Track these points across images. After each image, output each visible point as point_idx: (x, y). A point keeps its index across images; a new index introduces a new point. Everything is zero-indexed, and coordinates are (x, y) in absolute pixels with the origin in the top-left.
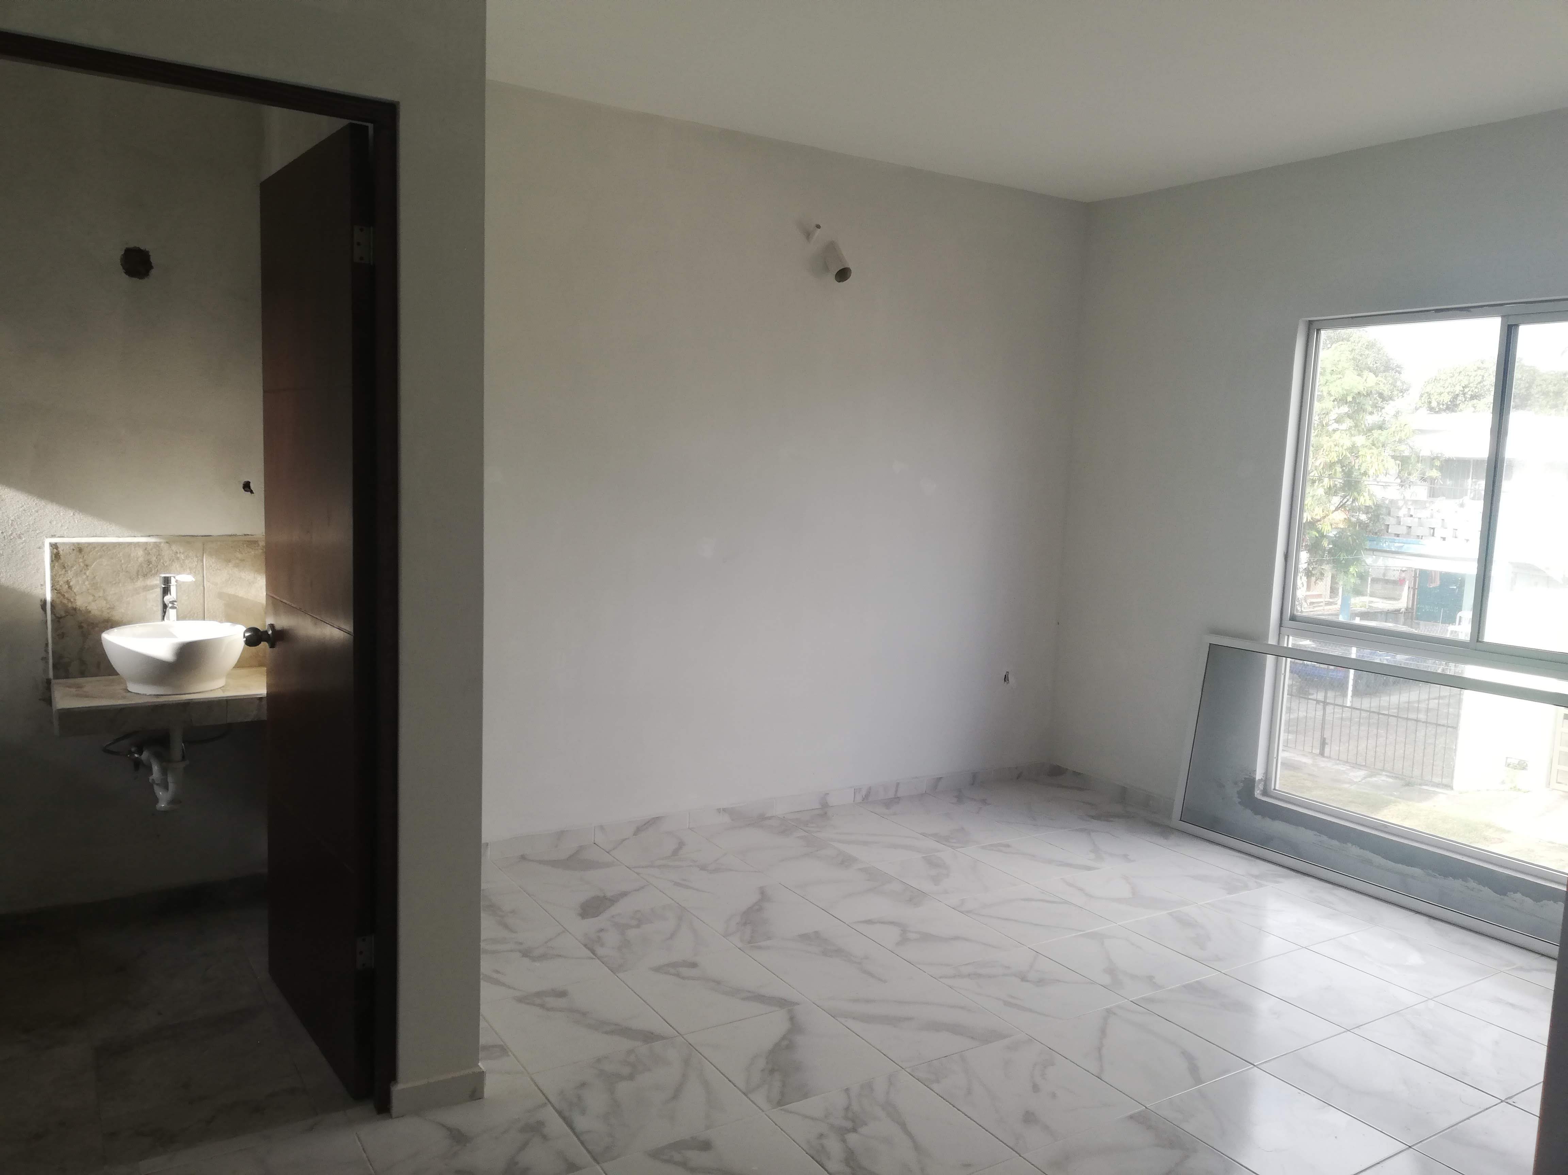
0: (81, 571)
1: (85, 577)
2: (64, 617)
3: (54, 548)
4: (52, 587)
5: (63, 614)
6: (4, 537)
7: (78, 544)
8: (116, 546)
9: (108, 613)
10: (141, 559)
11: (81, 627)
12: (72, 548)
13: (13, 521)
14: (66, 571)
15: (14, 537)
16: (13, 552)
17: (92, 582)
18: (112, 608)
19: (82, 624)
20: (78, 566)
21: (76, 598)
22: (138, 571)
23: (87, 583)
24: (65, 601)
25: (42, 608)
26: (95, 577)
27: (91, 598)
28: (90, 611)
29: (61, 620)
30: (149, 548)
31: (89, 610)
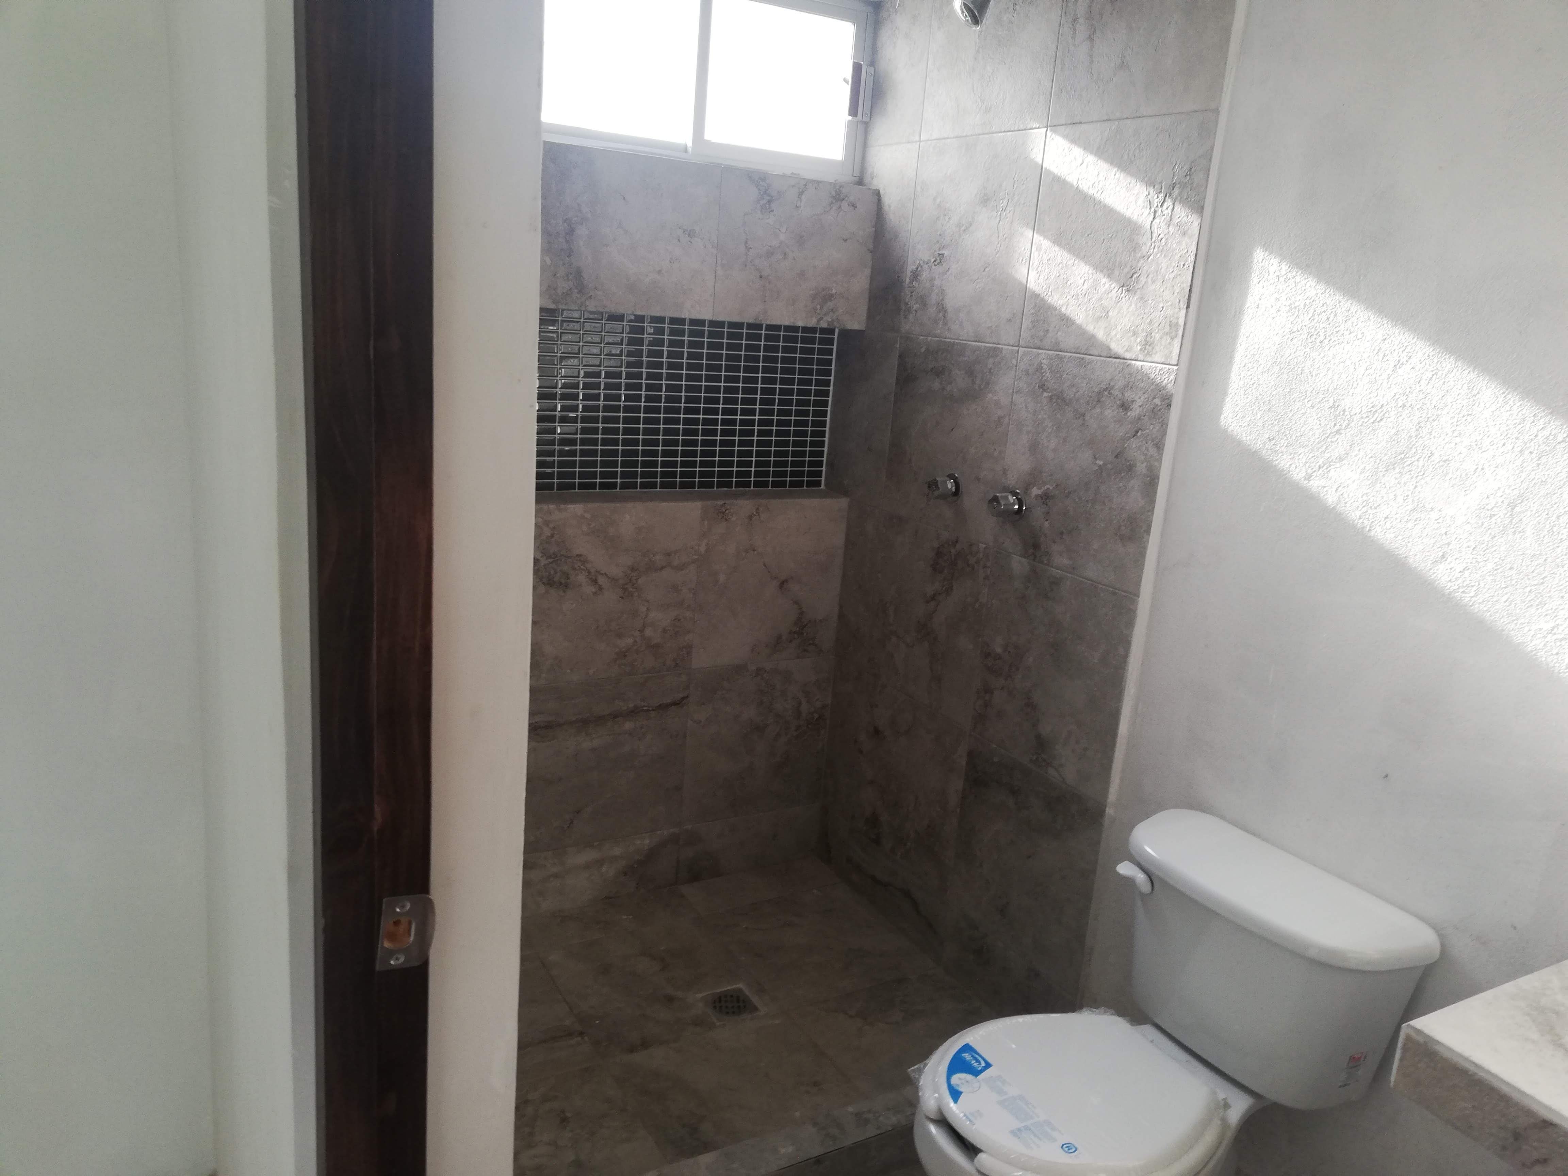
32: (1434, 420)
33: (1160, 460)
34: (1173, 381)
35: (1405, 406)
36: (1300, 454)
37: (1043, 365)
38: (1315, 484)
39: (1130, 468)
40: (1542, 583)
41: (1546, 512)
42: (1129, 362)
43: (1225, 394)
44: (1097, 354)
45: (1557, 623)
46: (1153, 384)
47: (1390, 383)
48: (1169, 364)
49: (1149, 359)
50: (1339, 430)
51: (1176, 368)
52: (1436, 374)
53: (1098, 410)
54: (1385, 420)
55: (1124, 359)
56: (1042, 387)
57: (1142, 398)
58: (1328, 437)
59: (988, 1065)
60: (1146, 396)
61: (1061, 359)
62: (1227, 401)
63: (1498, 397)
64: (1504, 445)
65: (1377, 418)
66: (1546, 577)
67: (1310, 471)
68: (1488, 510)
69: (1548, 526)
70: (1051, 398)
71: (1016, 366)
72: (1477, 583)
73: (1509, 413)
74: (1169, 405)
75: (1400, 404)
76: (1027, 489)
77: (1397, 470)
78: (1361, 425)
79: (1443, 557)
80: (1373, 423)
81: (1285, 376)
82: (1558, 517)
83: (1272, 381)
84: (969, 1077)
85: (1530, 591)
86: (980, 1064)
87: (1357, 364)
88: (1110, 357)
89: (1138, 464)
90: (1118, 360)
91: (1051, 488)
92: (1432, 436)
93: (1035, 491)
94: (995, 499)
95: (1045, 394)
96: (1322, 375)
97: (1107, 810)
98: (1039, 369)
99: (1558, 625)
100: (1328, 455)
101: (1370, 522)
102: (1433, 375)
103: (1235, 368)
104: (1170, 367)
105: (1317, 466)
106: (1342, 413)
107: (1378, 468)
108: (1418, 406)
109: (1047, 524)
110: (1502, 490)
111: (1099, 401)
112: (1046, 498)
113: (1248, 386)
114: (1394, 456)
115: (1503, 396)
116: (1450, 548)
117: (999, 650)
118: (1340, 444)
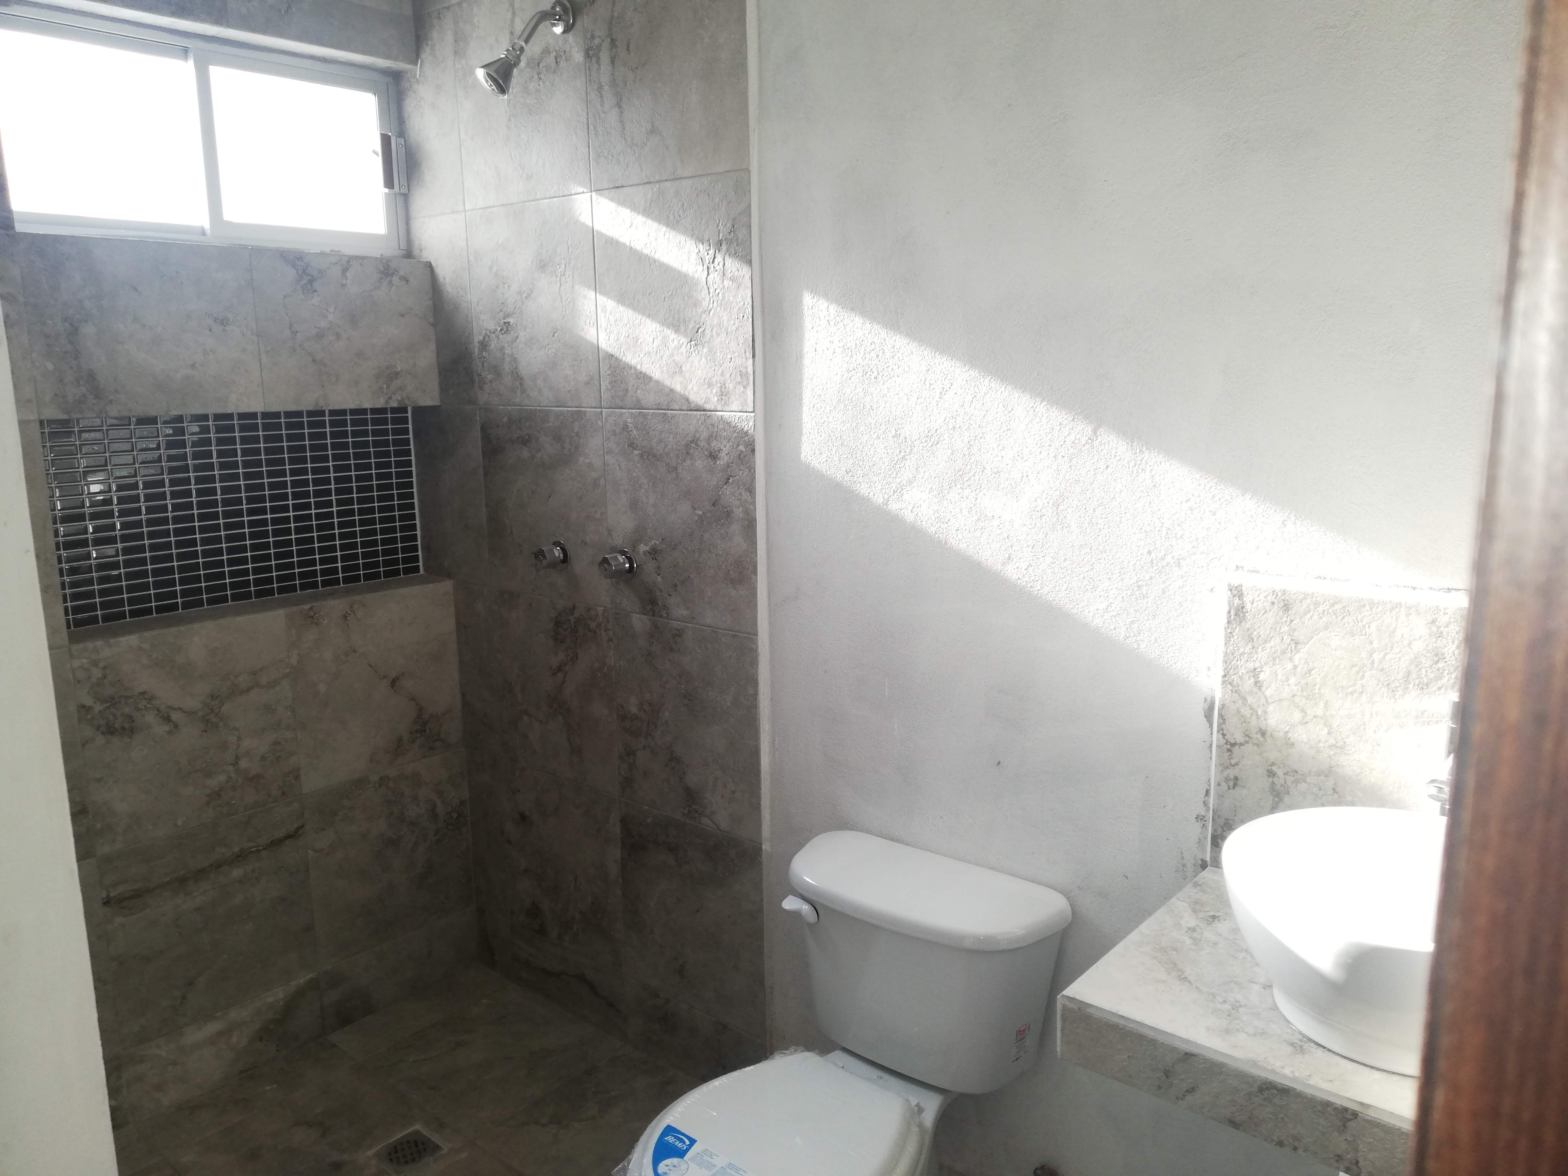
0: (1283, 652)
1: (1289, 666)
2: (1241, 744)
3: (1234, 596)
4: (1225, 676)
5: (1239, 737)
6: (1152, 560)
7: (1284, 592)
8: (1364, 606)
9: (1330, 756)
10: (1418, 646)
11: (1271, 774)
12: (1270, 598)
13: (1169, 529)
14: (1253, 648)
15: (1168, 564)
16: (1164, 592)
17: (1303, 682)
18: (1341, 747)
19: (1274, 768)
20: (1278, 640)
21: (1268, 710)
22: (1409, 673)
23: (1292, 681)
24: (1246, 712)
25: (1206, 716)
26: (1310, 671)
27: (1297, 716)
28: (1293, 744)
29: (1236, 749)
30: (1443, 620)
31: (1291, 740)
32: (981, 438)
33: (754, 503)
34: (753, 427)
35: (955, 428)
36: (875, 482)
37: (628, 424)
38: (894, 506)
39: (729, 514)
40: (1092, 569)
41: (1084, 507)
42: (709, 413)
43: (801, 434)
44: (678, 408)
45: (1110, 602)
46: (735, 431)
47: (939, 409)
48: (746, 412)
49: (727, 409)
50: (905, 456)
51: (753, 414)
52: (975, 396)
53: (689, 462)
54: (940, 442)
55: (704, 410)
56: (632, 446)
57: (728, 446)
58: (896, 464)
59: (693, 1142)
60: (731, 444)
61: (645, 416)
62: (803, 440)
63: (1028, 412)
64: (1040, 452)
65: (934, 442)
66: (1094, 563)
67: (886, 497)
68: (1038, 512)
69: (1087, 519)
70: (641, 456)
71: (602, 427)
72: (1040, 578)
73: (1040, 424)
74: (753, 450)
75: (951, 427)
76: (634, 547)
77: (959, 486)
78: (922, 449)
79: (1009, 558)
80: (931, 446)
81: (850, 412)
82: (1094, 510)
83: (839, 418)
84: (675, 1161)
85: (1084, 577)
86: (684, 1142)
87: (909, 394)
88: (691, 410)
89: (735, 510)
90: (699, 413)
91: (658, 543)
92: (982, 452)
93: (643, 548)
94: (605, 561)
95: (636, 452)
96: (881, 408)
97: (764, 847)
98: (625, 427)
99: (1111, 603)
100: (899, 480)
101: (945, 536)
102: (973, 398)
103: (805, 408)
104: (748, 414)
105: (892, 492)
106: (904, 440)
107: (942, 486)
108: (966, 427)
109: (659, 578)
110: (1046, 492)
111: (688, 453)
112: (654, 553)
113: (820, 425)
114: (954, 474)
115: (1032, 409)
116: (1014, 549)
117: (634, 710)
118: (907, 469)
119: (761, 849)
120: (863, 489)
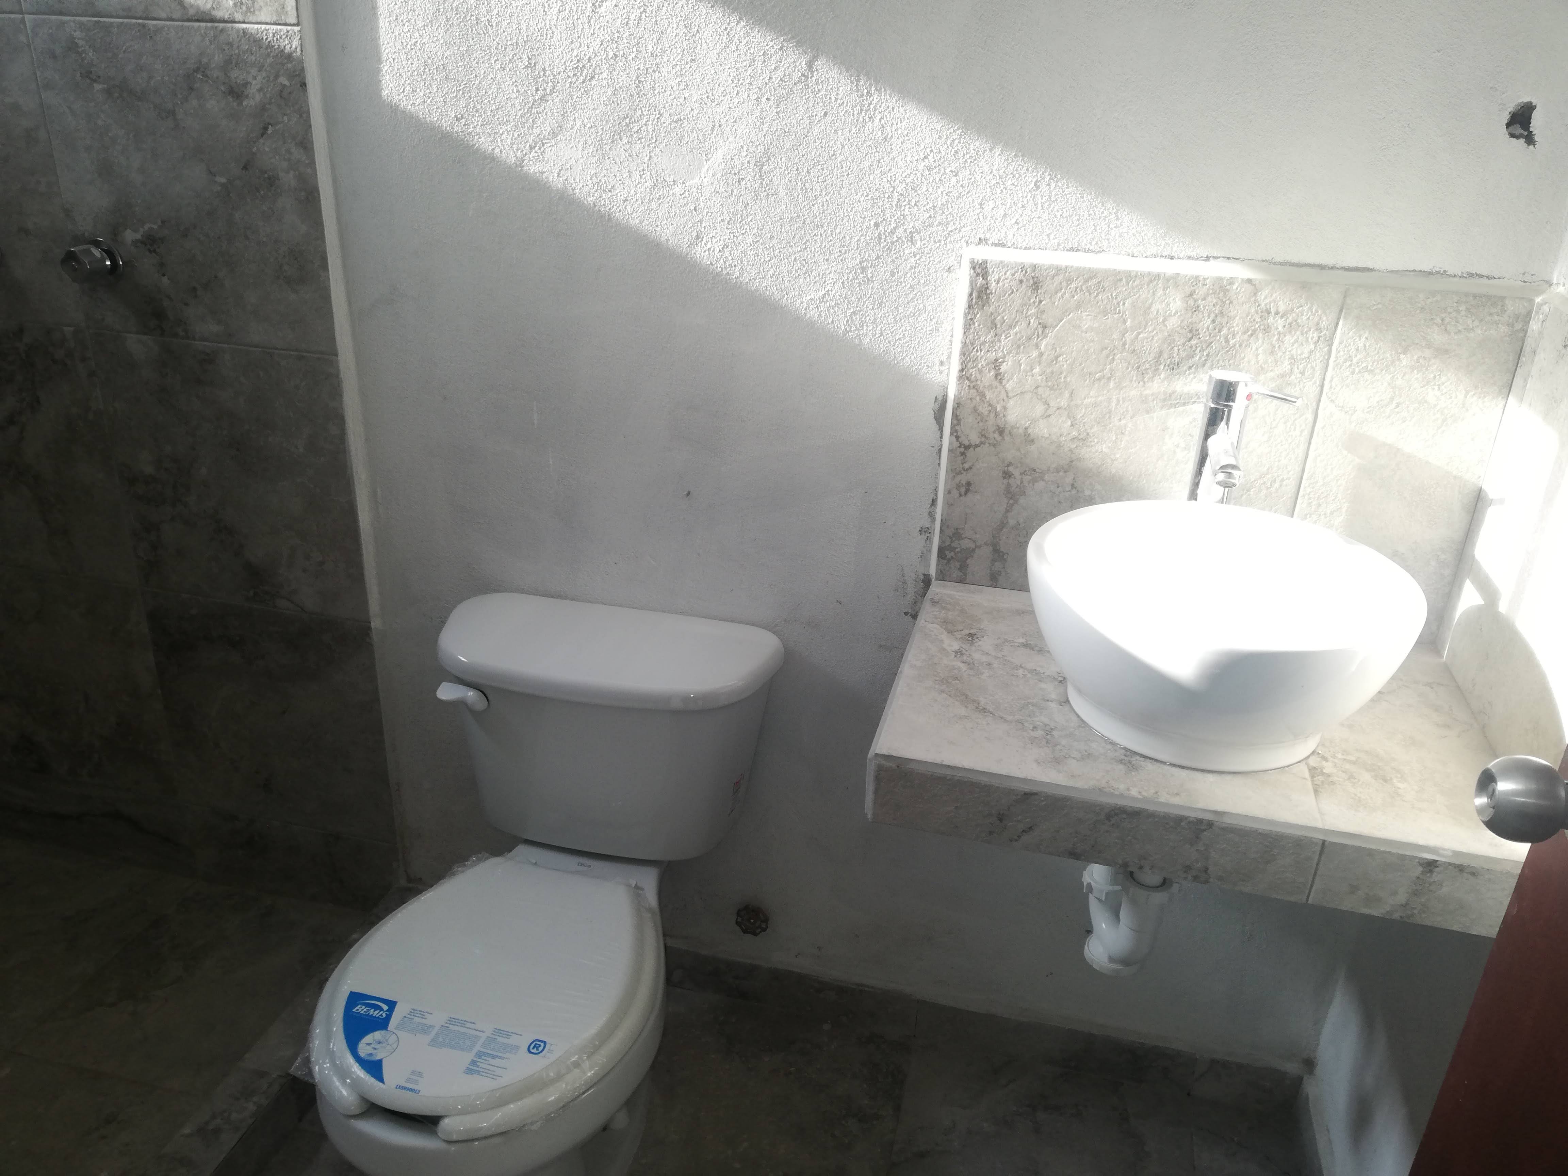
0: (1029, 339)
1: (1035, 354)
2: (977, 446)
3: (978, 275)
4: (962, 370)
5: (974, 438)
6: (880, 234)
7: (1034, 267)
8: (1121, 280)
9: (1071, 450)
10: (1173, 322)
11: (1007, 475)
12: (1017, 276)
13: (901, 195)
14: (996, 335)
15: (899, 238)
16: (893, 274)
17: (1049, 371)
18: (1083, 440)
19: (1011, 469)
20: (1024, 324)
21: (1008, 405)
22: (1161, 353)
23: (1037, 370)
24: (984, 409)
25: (935, 418)
26: (1057, 358)
27: (1040, 409)
28: (1033, 441)
29: (970, 453)
30: (1201, 292)
31: (1032, 436)
32: (654, 71)
33: (312, 163)
34: (298, 50)
35: (616, 56)
36: (502, 135)
37: (76, 41)
38: (533, 168)
39: (272, 181)
40: (806, 248)
41: (796, 168)
42: (221, 25)
43: (379, 61)
44: (164, 15)
45: (826, 289)
46: (268, 55)
47: (592, 28)
48: (286, 24)
49: (252, 18)
50: (544, 96)
51: (296, 29)
52: (645, 11)
53: (195, 103)
54: (596, 76)
55: (213, 20)
56: (89, 75)
57: (259, 78)
58: (532, 107)
59: (392, 1005)
60: (264, 74)
61: (107, 28)
62: (384, 72)
63: (720, 35)
64: (738, 93)
65: (586, 76)
66: (807, 241)
67: (519, 154)
68: (735, 174)
69: (800, 183)
70: (108, 92)
71: (29, 46)
72: (739, 262)
73: (736, 54)
74: (303, 85)
75: (611, 54)
76: (115, 235)
77: (625, 140)
78: (570, 87)
79: (698, 237)
80: (583, 82)
81: (456, 28)
82: (808, 172)
83: (440, 37)
84: (378, 1035)
85: (795, 259)
86: (381, 1009)
87: (546, 5)
88: (188, 20)
89: (282, 174)
90: (203, 24)
91: (155, 227)
92: (656, 92)
93: (129, 236)
94: (70, 257)
95: (98, 87)
96: (504, 24)
97: (373, 625)
98: (72, 46)
99: (828, 291)
100: (538, 130)
101: (608, 208)
102: (641, 13)
103: (383, 23)
104: (289, 28)
105: (527, 147)
106: (542, 74)
107: (602, 140)
108: (633, 55)
109: (165, 280)
110: (745, 148)
111: (191, 89)
112: (150, 242)
113: (409, 47)
114: (617, 122)
115: (725, 32)
116: (703, 225)
117: (149, 470)
118: (549, 114)
119: (370, 628)
120: (484, 143)
